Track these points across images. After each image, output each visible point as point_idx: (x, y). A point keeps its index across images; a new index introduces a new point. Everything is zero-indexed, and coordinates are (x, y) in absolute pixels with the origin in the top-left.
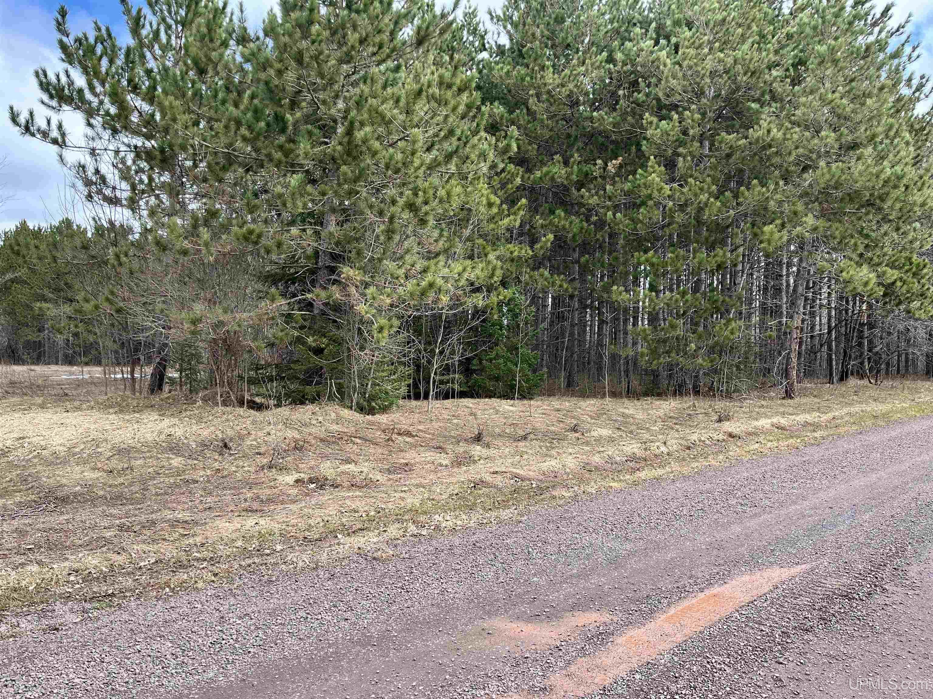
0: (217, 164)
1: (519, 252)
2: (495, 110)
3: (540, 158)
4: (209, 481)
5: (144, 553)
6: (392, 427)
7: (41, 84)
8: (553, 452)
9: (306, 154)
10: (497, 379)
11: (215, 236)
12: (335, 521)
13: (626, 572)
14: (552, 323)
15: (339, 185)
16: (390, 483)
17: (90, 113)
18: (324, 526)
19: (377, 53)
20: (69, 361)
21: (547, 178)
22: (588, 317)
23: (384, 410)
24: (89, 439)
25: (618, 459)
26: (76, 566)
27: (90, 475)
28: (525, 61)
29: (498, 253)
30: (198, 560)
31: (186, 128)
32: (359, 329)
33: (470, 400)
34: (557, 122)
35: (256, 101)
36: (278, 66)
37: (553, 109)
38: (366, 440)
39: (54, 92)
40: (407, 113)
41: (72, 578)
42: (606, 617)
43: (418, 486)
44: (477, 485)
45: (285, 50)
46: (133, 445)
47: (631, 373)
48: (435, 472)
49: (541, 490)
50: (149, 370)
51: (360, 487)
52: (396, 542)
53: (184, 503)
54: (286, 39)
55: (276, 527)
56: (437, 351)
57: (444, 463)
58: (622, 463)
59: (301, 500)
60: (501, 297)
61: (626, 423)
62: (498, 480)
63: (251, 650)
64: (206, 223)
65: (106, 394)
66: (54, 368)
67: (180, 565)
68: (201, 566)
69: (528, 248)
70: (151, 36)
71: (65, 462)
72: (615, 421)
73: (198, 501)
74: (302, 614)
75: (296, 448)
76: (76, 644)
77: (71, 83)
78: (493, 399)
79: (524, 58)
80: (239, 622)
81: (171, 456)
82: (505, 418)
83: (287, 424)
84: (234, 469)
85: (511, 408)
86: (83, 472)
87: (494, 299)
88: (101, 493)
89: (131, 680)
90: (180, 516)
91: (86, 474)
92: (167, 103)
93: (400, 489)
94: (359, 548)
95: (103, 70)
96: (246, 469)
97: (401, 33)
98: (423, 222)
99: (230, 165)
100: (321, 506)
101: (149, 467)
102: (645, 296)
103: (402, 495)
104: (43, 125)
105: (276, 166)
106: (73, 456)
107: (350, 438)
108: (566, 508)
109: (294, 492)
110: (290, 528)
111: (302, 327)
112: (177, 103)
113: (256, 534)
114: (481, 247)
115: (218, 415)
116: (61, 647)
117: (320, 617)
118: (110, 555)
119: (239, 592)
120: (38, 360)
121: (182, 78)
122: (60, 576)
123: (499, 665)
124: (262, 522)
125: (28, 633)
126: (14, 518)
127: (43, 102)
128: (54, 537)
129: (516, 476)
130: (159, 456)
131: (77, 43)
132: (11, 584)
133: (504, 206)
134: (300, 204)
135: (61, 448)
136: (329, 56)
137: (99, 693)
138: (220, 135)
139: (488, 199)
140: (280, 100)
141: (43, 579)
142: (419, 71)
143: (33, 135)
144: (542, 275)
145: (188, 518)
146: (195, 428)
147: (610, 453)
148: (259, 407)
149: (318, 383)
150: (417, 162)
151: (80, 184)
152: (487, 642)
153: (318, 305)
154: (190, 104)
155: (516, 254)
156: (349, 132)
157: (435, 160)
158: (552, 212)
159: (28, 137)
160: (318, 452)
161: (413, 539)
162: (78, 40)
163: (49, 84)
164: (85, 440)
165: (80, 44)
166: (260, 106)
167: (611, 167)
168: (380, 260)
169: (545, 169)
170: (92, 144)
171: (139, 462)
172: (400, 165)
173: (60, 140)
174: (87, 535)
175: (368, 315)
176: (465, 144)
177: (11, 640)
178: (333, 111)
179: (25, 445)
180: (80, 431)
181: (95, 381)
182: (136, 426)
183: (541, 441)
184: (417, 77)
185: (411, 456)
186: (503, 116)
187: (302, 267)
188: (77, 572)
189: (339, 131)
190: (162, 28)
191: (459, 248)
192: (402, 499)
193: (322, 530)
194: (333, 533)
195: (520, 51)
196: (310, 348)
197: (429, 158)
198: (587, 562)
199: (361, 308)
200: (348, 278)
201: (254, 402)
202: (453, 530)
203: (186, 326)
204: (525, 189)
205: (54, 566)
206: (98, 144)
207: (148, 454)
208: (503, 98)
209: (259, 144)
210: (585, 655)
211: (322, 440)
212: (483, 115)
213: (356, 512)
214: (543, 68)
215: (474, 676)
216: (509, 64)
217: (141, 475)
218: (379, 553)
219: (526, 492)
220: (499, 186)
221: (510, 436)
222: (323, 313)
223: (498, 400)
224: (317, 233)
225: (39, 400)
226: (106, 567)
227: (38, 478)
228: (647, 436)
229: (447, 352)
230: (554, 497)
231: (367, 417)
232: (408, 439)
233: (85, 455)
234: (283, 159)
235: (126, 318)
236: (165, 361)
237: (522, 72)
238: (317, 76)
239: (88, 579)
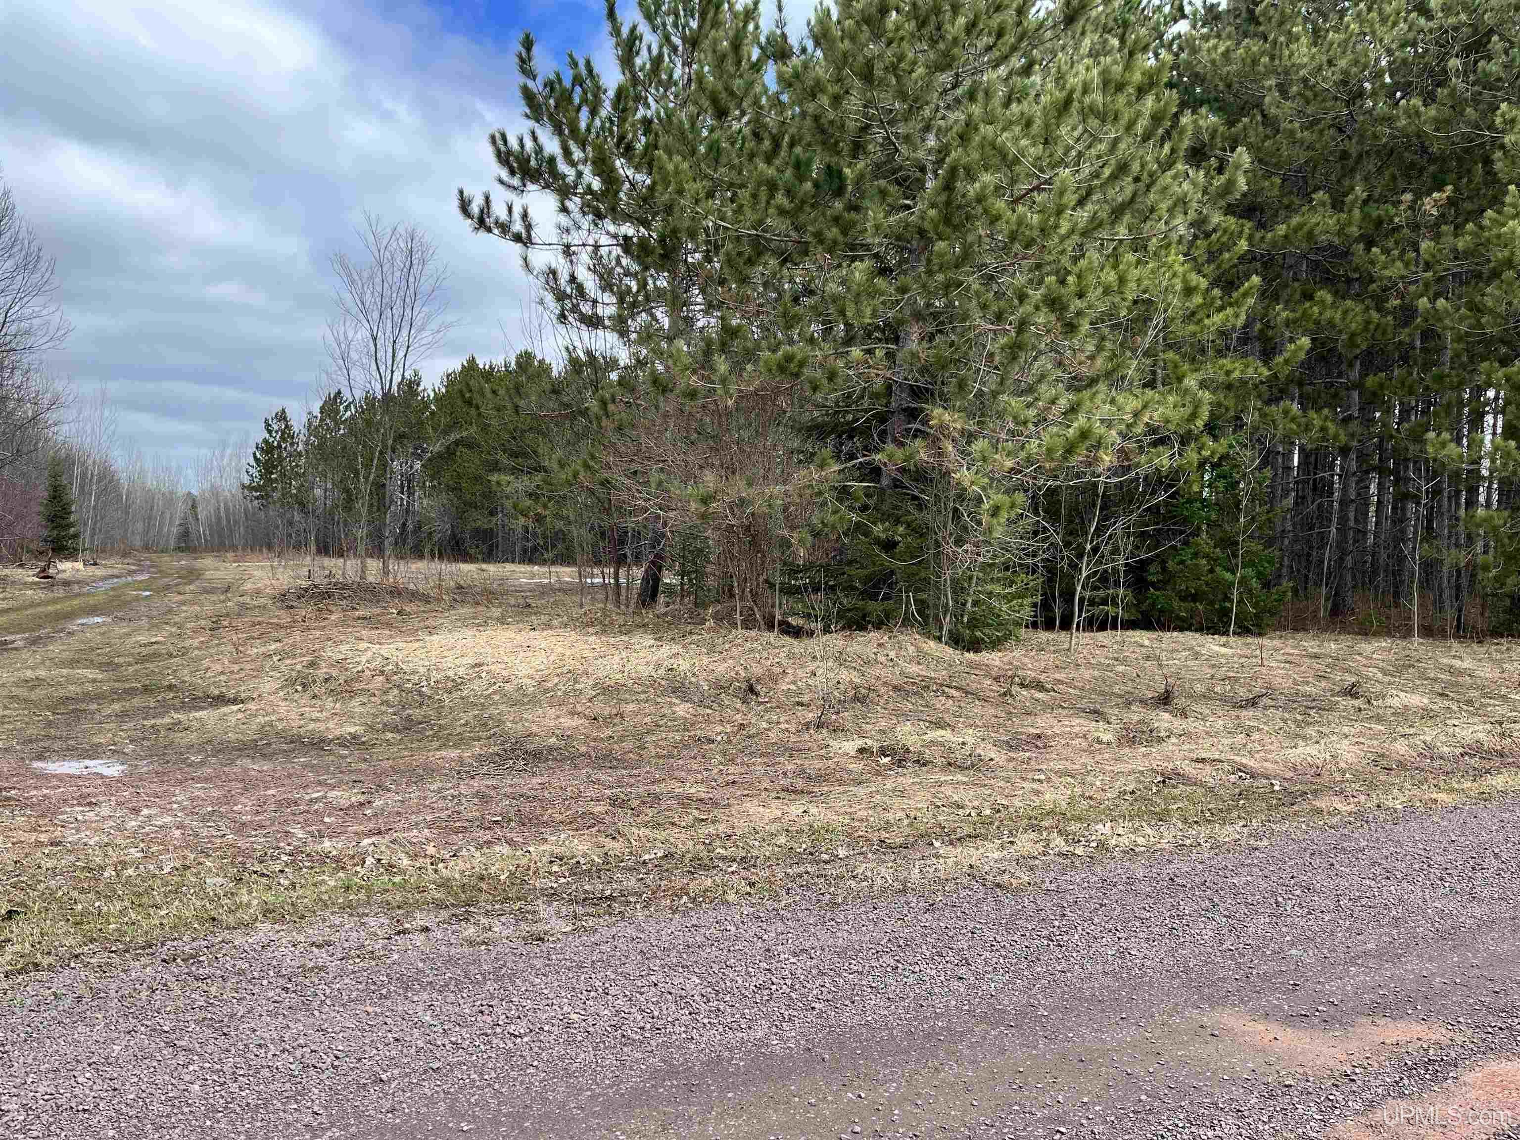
0: (740, 254)
1: (1242, 372)
2: (1201, 122)
3: (1286, 201)
4: (729, 742)
5: (648, 840)
6: (1010, 673)
7: (499, 154)
8: (1310, 731)
9: (877, 227)
10: (1195, 598)
11: (737, 368)
12: (927, 820)
13: (1475, 957)
14: (1300, 501)
15: (930, 273)
16: (1012, 765)
17: (564, 192)
18: (910, 825)
19: (995, 44)
20: (530, 556)
21: (1300, 233)
22: (1373, 488)
23: (996, 644)
24: (565, 670)
25: (1446, 749)
26: (558, 850)
27: (568, 722)
28: (1261, 28)
29: (1200, 375)
30: (724, 859)
31: (697, 202)
32: (956, 510)
33: (1143, 633)
34: (1321, 132)
35: (798, 150)
36: (833, 89)
37: (1310, 110)
38: (967, 693)
39: (515, 165)
40: (1046, 142)
41: (555, 868)
42: (1439, 1034)
43: (1060, 773)
44: (1167, 778)
45: (845, 63)
46: (622, 681)
47: (1465, 593)
48: (1090, 751)
49: (1290, 798)
50: (638, 573)
51: (963, 769)
52: (1032, 862)
53: (697, 772)
54: (847, 44)
55: (837, 820)
56: (1088, 547)
57: (1106, 738)
58: (1456, 759)
59: (868, 781)
60: (1206, 453)
61: (1457, 684)
62: (1207, 773)
63: (817, 1006)
64: (724, 347)
65: (581, 606)
66: (509, 567)
67: (699, 865)
68: (730, 870)
69: (1259, 363)
70: (648, 66)
71: (534, 702)
72: (1435, 680)
73: (716, 771)
74: (888, 960)
75: (856, 699)
76: (568, 964)
77: (539, 149)
78: (1187, 633)
79: (1258, 24)
80: (793, 960)
81: (674, 700)
82: (1213, 666)
83: (841, 660)
84: (765, 725)
85: (1223, 650)
86: (558, 717)
87: (1192, 455)
88: (584, 749)
89: (648, 1026)
90: (693, 790)
91: (562, 720)
92: (670, 167)
93: (1030, 776)
94: (971, 866)
95: (583, 125)
96: (783, 726)
97: (1033, 10)
98: (1071, 328)
99: (759, 254)
100: (902, 794)
101: (646, 715)
102: (1496, 449)
103: (1035, 786)
104: (503, 216)
105: (830, 251)
106: (545, 693)
107: (941, 687)
108: (1346, 831)
109: (856, 767)
110: (857, 824)
111: (864, 508)
112: (686, 165)
113: (806, 828)
114: (1170, 366)
115: (737, 641)
116: (549, 965)
117: (917, 969)
118: (602, 839)
119: (789, 915)
120: (490, 556)
121: (693, 125)
122: (539, 864)
123: (1237, 1092)
124: (813, 810)
125: (504, 941)
126: (473, 778)
127: (501, 182)
128: (526, 808)
129: (1241, 768)
130: (659, 700)
131: (548, 89)
132: (477, 869)
133: (1216, 292)
134: (868, 311)
135: (529, 681)
136: (914, 63)
137: (604, 1038)
138: (745, 208)
139: (1185, 281)
140: (837, 143)
141: (518, 866)
142: (1064, 68)
143: (489, 230)
144: (1286, 412)
145: (703, 795)
146: (706, 660)
147: (1428, 739)
148: (797, 633)
149: (886, 598)
150: (1065, 227)
151: (549, 298)
152: (1211, 1049)
153: (890, 472)
154: (703, 165)
155: (1236, 374)
156: (948, 187)
157: (1093, 218)
158: (1308, 296)
159: (482, 234)
160: (890, 706)
161: (1061, 860)
162: (549, 85)
163: (509, 153)
164: (559, 671)
165: (552, 89)
166: (803, 157)
167: (1430, 205)
168: (995, 394)
169: (1295, 220)
170: (567, 239)
171: (631, 707)
172: (1036, 233)
173: (524, 235)
174: (568, 808)
175: (975, 488)
176: (1148, 187)
177: (483, 947)
178: (921, 154)
179: (483, 675)
180: (552, 658)
181: (565, 586)
182: (624, 654)
183: (1285, 709)
184: (1060, 79)
185: (1043, 723)
186: (1215, 131)
187: (866, 411)
188: (561, 860)
189: (929, 184)
190: (665, 50)
191: (1132, 369)
192: (1037, 793)
193: (908, 831)
194: (926, 838)
195: (1251, 12)
196: (878, 541)
197: (1083, 215)
198: (1394, 932)
199: (964, 476)
200: (942, 427)
201: (789, 625)
202: (1131, 852)
203: (693, 506)
204: (1254, 259)
205: (532, 849)
206: (575, 238)
207: (643, 696)
208: (1216, 100)
209: (802, 217)
210: (1402, 1095)
211: (896, 689)
212: (1182, 132)
213: (960, 807)
214: (1293, 38)
215: (1191, 1103)
216: (1229, 37)
217: (635, 726)
218: (1006, 877)
219: (1262, 798)
220: (1205, 257)
221: (1223, 699)
222: (896, 484)
223: (1197, 635)
224: (890, 356)
225: (496, 612)
226: (599, 856)
227: (500, 723)
228: (1501, 710)
229: (1105, 549)
230: (1320, 812)
231: (967, 655)
232: (1039, 695)
233: (559, 693)
234: (841, 238)
235: (609, 494)
236: (662, 558)
237: (1255, 49)
238: (894, 98)
239: (575, 870)
